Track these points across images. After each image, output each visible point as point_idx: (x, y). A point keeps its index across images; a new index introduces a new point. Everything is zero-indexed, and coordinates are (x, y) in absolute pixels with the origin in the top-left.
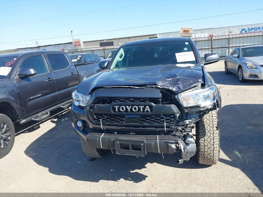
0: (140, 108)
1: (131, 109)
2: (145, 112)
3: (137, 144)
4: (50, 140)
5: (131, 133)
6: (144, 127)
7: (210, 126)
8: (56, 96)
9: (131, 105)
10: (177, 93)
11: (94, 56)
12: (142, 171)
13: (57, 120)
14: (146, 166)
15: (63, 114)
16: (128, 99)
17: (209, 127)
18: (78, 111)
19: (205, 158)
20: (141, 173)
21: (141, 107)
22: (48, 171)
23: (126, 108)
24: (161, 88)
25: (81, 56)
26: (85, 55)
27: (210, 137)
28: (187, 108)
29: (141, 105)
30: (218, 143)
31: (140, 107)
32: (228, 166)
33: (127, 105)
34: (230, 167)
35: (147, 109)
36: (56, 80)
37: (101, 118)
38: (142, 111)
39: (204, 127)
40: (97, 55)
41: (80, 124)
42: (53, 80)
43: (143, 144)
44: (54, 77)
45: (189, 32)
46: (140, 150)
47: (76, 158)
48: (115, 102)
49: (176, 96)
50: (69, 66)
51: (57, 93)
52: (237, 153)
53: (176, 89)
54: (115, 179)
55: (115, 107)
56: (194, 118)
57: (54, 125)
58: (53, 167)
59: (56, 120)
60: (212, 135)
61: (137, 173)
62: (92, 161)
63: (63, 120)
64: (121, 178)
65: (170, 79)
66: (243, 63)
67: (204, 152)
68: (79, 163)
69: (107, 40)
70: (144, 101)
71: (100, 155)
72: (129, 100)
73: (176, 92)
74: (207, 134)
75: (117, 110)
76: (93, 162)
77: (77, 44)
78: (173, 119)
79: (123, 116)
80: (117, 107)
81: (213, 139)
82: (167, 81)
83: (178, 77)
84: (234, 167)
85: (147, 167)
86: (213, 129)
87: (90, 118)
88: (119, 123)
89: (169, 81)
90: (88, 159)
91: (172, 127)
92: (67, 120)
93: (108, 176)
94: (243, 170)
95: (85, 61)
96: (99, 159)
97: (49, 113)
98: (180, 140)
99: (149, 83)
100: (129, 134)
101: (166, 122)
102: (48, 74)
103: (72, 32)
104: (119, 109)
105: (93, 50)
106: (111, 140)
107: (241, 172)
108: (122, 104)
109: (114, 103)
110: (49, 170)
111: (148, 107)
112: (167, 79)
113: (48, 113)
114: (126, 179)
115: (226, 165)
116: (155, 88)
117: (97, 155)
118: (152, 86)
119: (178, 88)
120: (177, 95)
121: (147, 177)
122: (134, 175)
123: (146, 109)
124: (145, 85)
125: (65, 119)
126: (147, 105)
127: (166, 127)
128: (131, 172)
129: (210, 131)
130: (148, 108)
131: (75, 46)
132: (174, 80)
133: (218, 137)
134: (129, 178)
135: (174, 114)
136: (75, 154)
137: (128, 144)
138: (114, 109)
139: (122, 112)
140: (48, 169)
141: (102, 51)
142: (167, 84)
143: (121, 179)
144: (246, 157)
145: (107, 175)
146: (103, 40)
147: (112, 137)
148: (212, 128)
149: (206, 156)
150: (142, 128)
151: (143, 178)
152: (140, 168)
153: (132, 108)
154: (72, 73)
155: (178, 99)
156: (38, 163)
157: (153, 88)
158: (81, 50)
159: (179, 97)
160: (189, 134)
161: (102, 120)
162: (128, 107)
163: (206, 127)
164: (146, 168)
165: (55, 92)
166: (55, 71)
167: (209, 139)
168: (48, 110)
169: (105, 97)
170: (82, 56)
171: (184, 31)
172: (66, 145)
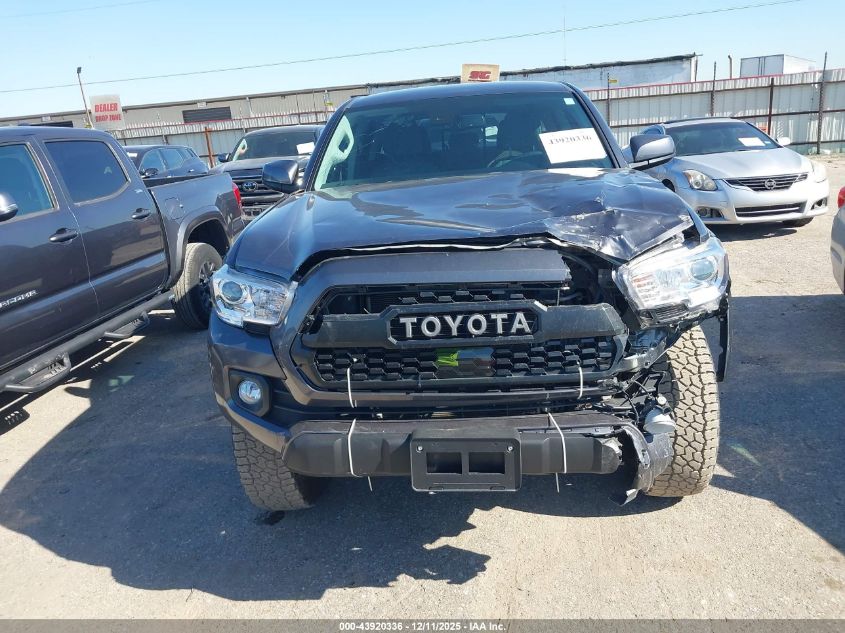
0: (495, 321)
1: (463, 329)
2: (513, 334)
3: (491, 449)
4: (85, 461)
5: (436, 414)
6: (507, 387)
7: (691, 371)
8: (88, 295)
9: (460, 313)
10: (619, 263)
11: (181, 153)
12: (463, 541)
13: (92, 384)
14: (471, 520)
15: (107, 360)
16: (448, 289)
17: (686, 374)
18: (244, 344)
19: (676, 477)
20: (462, 547)
21: (499, 317)
22: (111, 578)
23: (444, 323)
24: (565, 245)
25: (135, 155)
26: (148, 150)
27: (693, 407)
28: (649, 313)
29: (496, 311)
30: (717, 423)
31: (493, 316)
32: (731, 493)
33: (447, 314)
34: (740, 497)
35: (520, 322)
36: (84, 235)
37: (346, 366)
38: (500, 330)
39: (672, 375)
40: (190, 151)
41: (251, 393)
42: (74, 236)
43: (510, 448)
44: (79, 228)
45: (488, 77)
46: (500, 469)
47: (210, 519)
48: (399, 302)
49: (614, 273)
50: (126, 185)
51: (91, 284)
52: (741, 450)
53: (613, 248)
54: (381, 579)
55: (402, 320)
56: (655, 345)
57: (83, 404)
58: (128, 563)
59: (85, 384)
60: (698, 400)
61: (447, 548)
62: (272, 524)
63: (113, 382)
64: (400, 573)
65: (582, 216)
66: (677, 173)
67: (674, 459)
68: (225, 536)
69: (208, 102)
70: (506, 297)
71: (304, 499)
72: (451, 294)
73: (612, 261)
74: (681, 397)
75: (409, 334)
76: (278, 527)
77: (108, 113)
78: (609, 355)
79: (432, 353)
80: (408, 322)
81: (704, 413)
82: (574, 222)
83: (609, 209)
84: (750, 494)
85: (475, 524)
86: (701, 380)
87: (306, 370)
88: (416, 378)
89: (581, 222)
90: (254, 517)
91: (601, 383)
92: (131, 382)
93: (348, 571)
94: (781, 503)
95: (154, 171)
96: (299, 513)
97: (67, 361)
98: (630, 423)
99: (521, 229)
100: (429, 417)
101: (583, 366)
102: (55, 214)
103: (79, 70)
104: (417, 327)
105: (166, 136)
106: (390, 442)
107: (777, 508)
108: (430, 311)
109: (398, 309)
110: (113, 574)
111: (520, 316)
112: (573, 217)
113: (61, 362)
114: (418, 575)
115: (723, 491)
116: (543, 246)
117: (295, 499)
118: (534, 242)
119: (619, 247)
120: (616, 268)
121: (487, 558)
122: (440, 556)
123: (516, 326)
124: (508, 239)
125: (120, 380)
126: (519, 310)
127: (585, 384)
128: (428, 547)
129: (692, 388)
130: (524, 320)
131: (99, 119)
132: (597, 217)
133: (716, 406)
134: (427, 571)
135: (609, 337)
136: (201, 505)
137: (457, 451)
138: (399, 330)
139: (428, 338)
140: (107, 571)
141: (198, 137)
142: (577, 231)
143: (402, 578)
144: (772, 460)
145: (345, 568)
146: (194, 103)
147: (395, 432)
148: (696, 376)
149: (678, 469)
150: (500, 393)
151: (477, 565)
152: (455, 532)
153: (464, 322)
154: (139, 210)
155: (623, 281)
156: (60, 553)
157: (535, 246)
158: (123, 134)
159: (625, 277)
160: (656, 403)
161: (351, 371)
162: (448, 319)
163: (678, 376)
164: (473, 527)
165: (85, 280)
166: (79, 204)
167: (690, 414)
168: (63, 351)
169: (362, 286)
170: (141, 153)
171: (474, 75)
172: (156, 475)
